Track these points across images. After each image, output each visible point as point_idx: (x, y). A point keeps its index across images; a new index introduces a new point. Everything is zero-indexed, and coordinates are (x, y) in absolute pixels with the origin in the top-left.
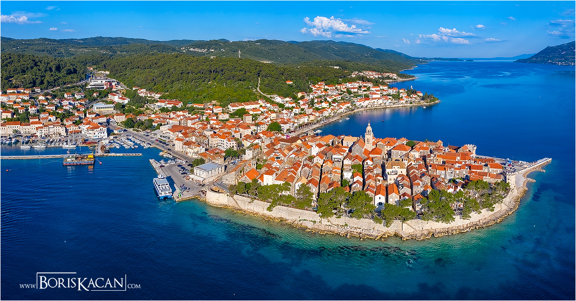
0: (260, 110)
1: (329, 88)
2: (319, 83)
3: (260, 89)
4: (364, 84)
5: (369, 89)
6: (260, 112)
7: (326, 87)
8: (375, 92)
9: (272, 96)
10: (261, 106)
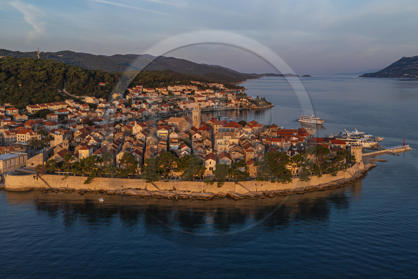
0: (67, 111)
1: (149, 91)
2: (137, 86)
3: (67, 90)
4: (188, 88)
5: (193, 92)
6: (68, 112)
7: (145, 90)
8: (201, 94)
9: (81, 97)
10: (69, 106)
